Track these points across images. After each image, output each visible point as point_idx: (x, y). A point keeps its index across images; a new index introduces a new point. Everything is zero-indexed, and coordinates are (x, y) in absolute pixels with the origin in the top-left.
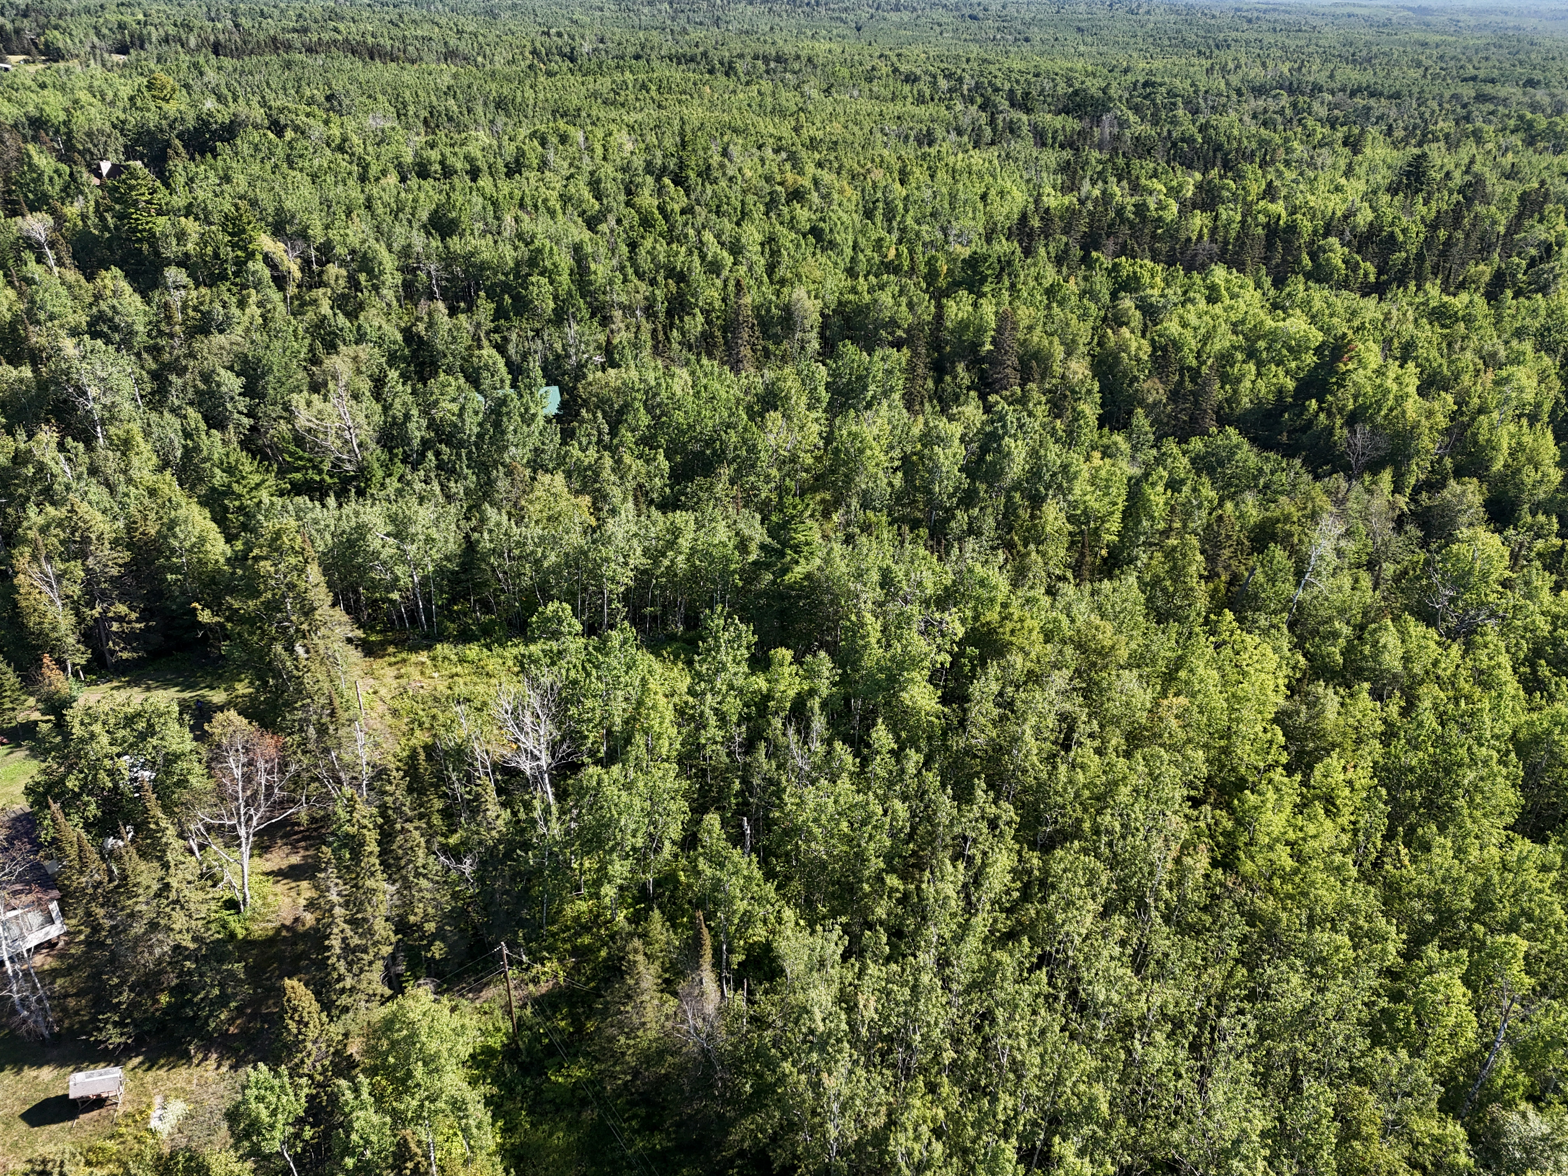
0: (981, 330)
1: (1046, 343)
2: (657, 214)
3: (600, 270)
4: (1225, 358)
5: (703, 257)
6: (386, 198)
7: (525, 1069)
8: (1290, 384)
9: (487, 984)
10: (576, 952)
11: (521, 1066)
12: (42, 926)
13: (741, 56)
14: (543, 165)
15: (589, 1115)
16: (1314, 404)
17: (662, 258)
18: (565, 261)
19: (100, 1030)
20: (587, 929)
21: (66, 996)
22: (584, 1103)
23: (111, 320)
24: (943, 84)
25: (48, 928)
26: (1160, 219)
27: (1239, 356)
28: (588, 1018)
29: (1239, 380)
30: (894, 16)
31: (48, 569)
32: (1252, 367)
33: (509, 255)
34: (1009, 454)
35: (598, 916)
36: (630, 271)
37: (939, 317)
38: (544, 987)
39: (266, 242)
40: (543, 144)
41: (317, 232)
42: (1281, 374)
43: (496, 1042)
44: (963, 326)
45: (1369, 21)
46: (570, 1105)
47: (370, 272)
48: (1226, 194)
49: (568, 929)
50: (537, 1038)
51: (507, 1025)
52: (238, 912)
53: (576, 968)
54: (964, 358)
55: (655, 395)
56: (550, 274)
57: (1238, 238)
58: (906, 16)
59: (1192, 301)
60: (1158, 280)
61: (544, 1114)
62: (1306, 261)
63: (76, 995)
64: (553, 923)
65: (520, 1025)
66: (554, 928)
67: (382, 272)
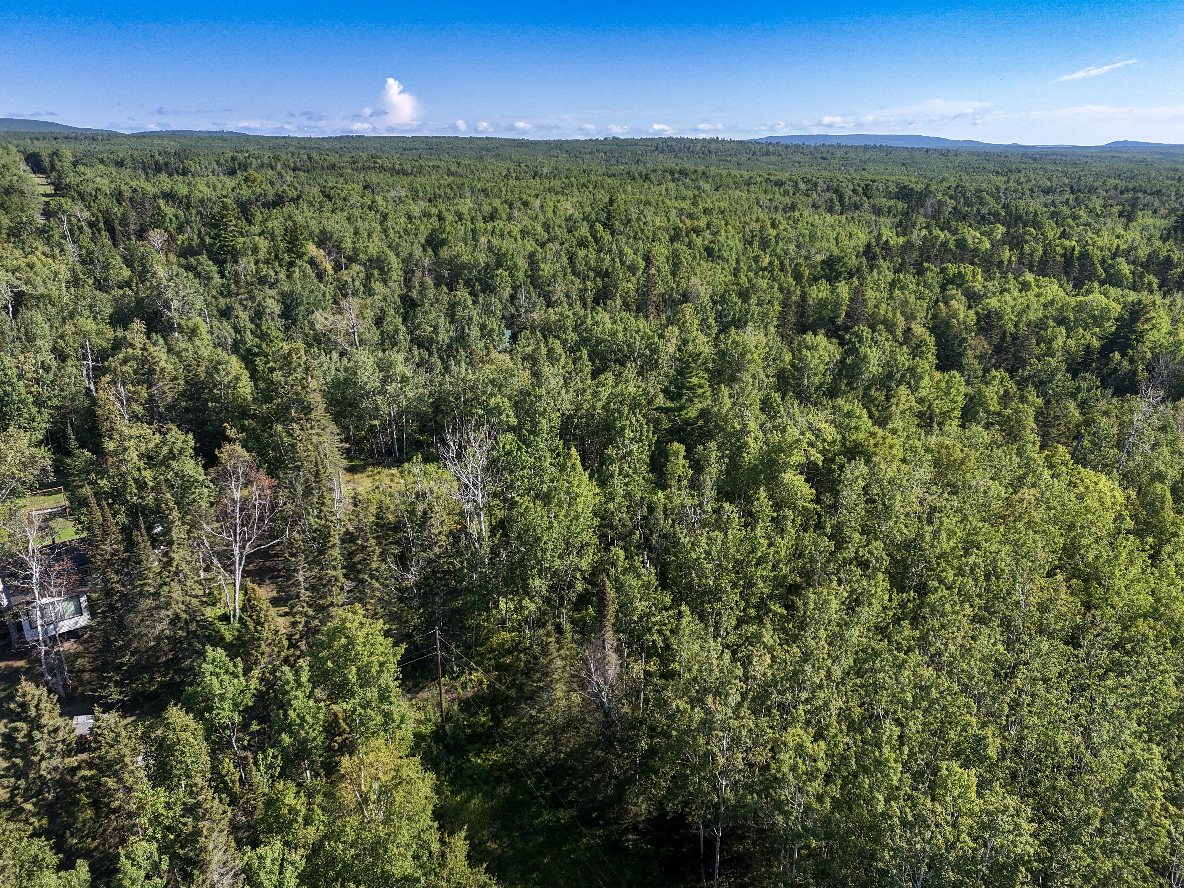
0: (837, 305)
1: (890, 314)
2: (590, 239)
3: (547, 269)
4: (1040, 325)
5: (623, 263)
6: (397, 228)
7: (449, 750)
8: (1096, 344)
9: (423, 688)
10: (499, 667)
11: (445, 746)
12: (74, 615)
13: (654, 171)
14: (510, 218)
15: (504, 790)
16: (1117, 355)
17: (592, 263)
18: (522, 263)
19: (103, 688)
20: (509, 652)
21: (84, 671)
22: (498, 781)
23: (195, 269)
24: (802, 186)
25: (77, 619)
26: (976, 250)
27: (1051, 323)
28: (506, 716)
29: (1051, 341)
30: (766, 159)
31: (121, 389)
32: (1063, 329)
33: (482, 258)
34: (865, 356)
35: (520, 642)
36: (569, 270)
37: (804, 296)
38: (469, 693)
39: (312, 249)
40: (511, 206)
41: (347, 244)
42: (1088, 335)
43: (426, 729)
44: (822, 303)
45: (1129, 160)
46: (486, 782)
47: (381, 270)
48: (1027, 237)
49: (493, 650)
50: (462, 728)
51: (435, 717)
52: (229, 623)
53: (499, 679)
54: (824, 326)
55: (583, 323)
56: (512, 270)
57: (1041, 260)
58: (773, 158)
59: (1008, 291)
60: (979, 277)
61: (463, 787)
62: (1101, 271)
63: (92, 671)
64: (482, 645)
65: (447, 718)
66: (481, 649)
67: (390, 270)
